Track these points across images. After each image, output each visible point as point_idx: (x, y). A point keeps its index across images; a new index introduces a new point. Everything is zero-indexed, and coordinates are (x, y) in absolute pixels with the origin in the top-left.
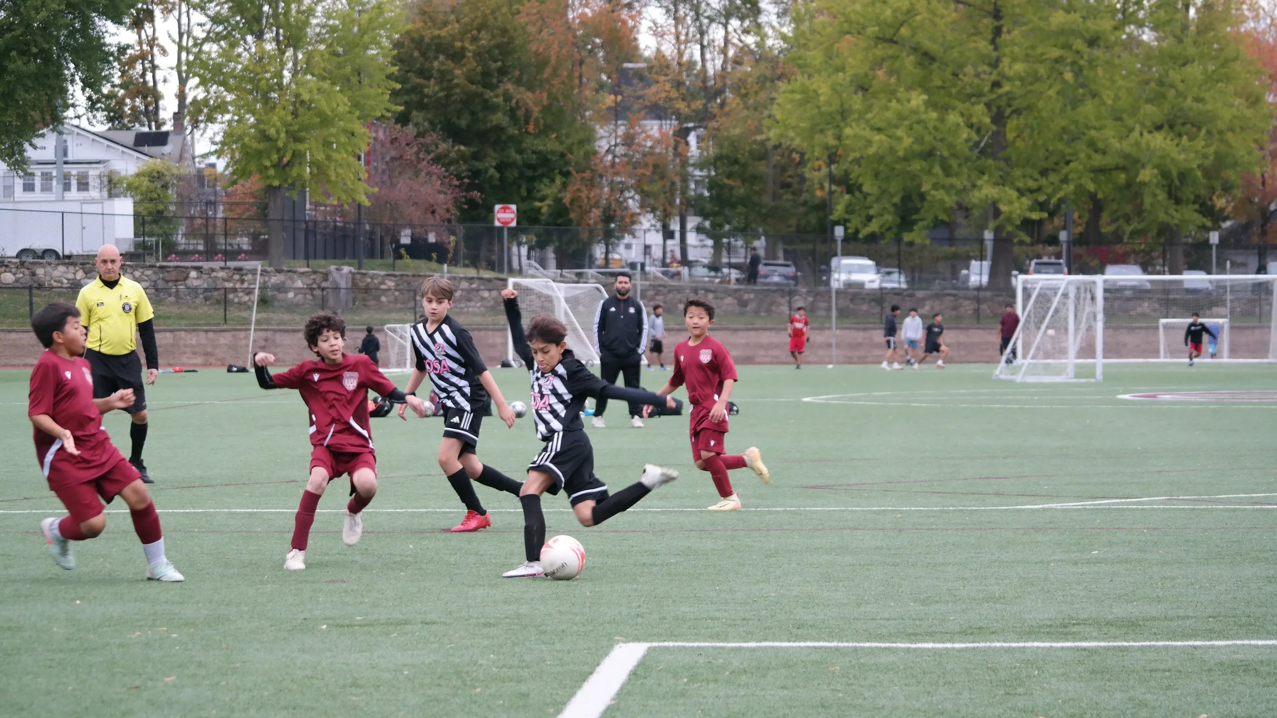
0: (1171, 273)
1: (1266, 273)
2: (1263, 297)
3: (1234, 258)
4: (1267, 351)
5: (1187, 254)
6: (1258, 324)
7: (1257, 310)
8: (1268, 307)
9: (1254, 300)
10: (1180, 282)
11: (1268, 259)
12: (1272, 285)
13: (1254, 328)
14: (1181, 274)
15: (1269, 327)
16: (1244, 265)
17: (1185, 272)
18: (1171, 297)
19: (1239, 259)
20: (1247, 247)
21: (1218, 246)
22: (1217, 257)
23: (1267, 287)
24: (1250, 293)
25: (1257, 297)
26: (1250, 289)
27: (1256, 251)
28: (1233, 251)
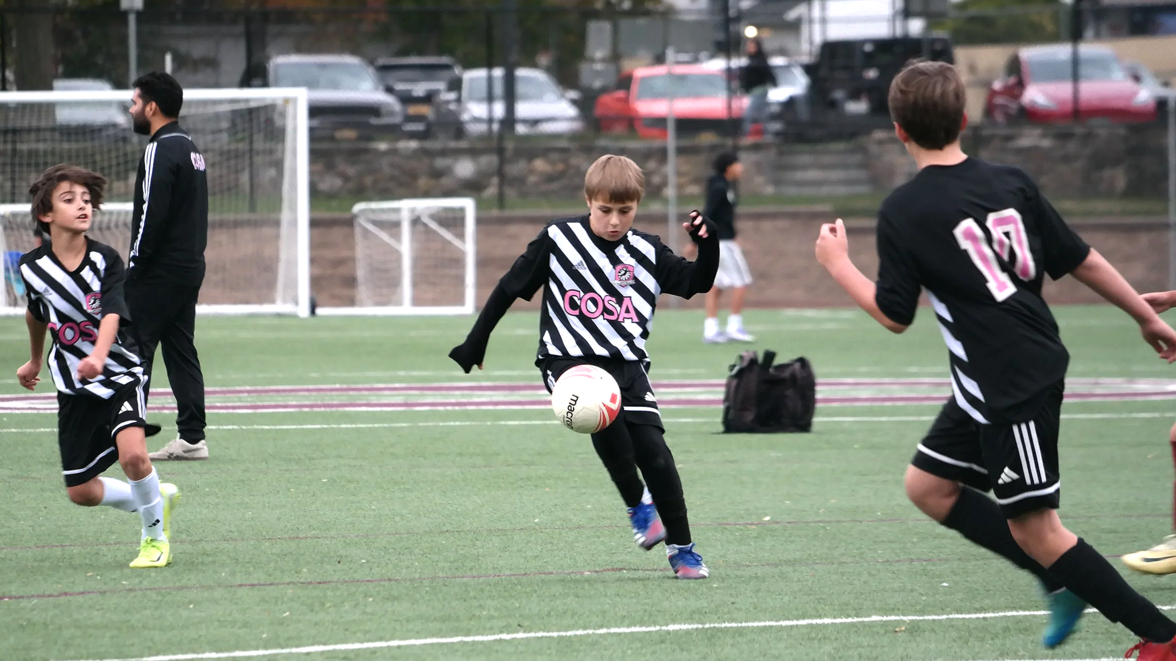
0: (22, 87)
1: (265, 84)
2: (259, 144)
3: (183, 47)
4: (271, 285)
5: (63, 37)
6: (246, 216)
7: (245, 178)
8: (272, 172)
9: (237, 155)
10: (49, 108)
11: (270, 50)
12: (283, 115)
13: (236, 224)
14: (49, 87)
15: (277, 223)
16: (211, 63)
17: (57, 83)
18: (23, 147)
19: (198, 49)
20: (216, 18)
21: (141, 16)
22: (142, 45)
23: (269, 121)
24: (225, 137)
25: (242, 146)
26: (225, 125)
27: (240, 28)
28: (180, 29)
